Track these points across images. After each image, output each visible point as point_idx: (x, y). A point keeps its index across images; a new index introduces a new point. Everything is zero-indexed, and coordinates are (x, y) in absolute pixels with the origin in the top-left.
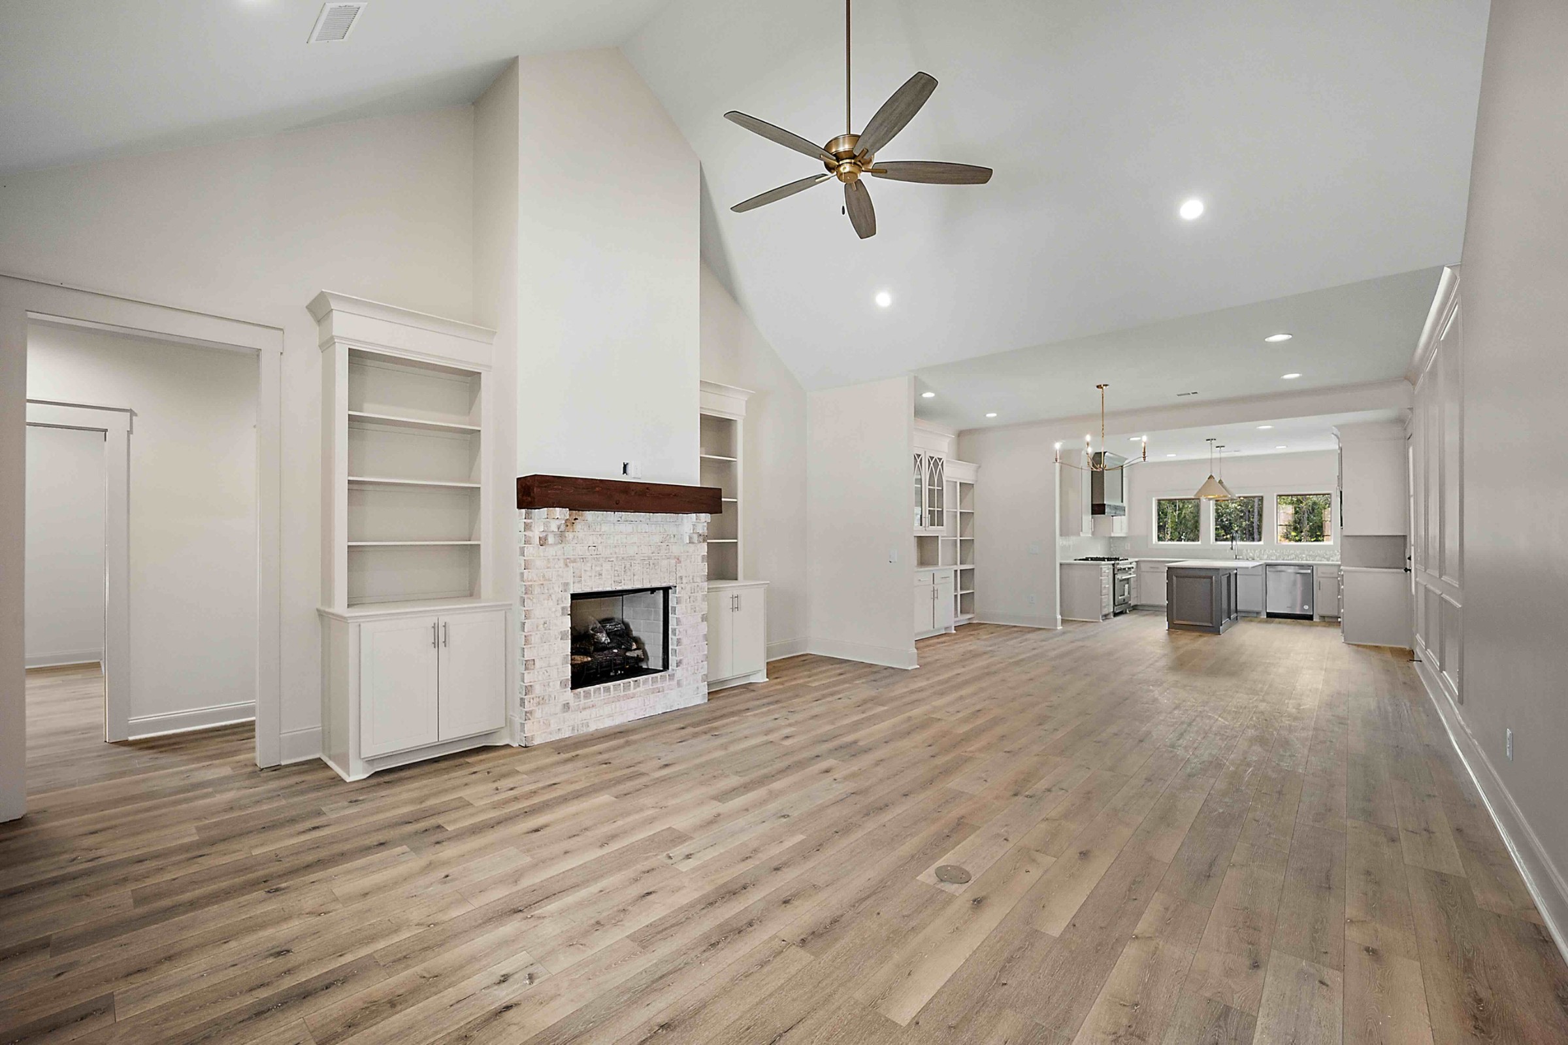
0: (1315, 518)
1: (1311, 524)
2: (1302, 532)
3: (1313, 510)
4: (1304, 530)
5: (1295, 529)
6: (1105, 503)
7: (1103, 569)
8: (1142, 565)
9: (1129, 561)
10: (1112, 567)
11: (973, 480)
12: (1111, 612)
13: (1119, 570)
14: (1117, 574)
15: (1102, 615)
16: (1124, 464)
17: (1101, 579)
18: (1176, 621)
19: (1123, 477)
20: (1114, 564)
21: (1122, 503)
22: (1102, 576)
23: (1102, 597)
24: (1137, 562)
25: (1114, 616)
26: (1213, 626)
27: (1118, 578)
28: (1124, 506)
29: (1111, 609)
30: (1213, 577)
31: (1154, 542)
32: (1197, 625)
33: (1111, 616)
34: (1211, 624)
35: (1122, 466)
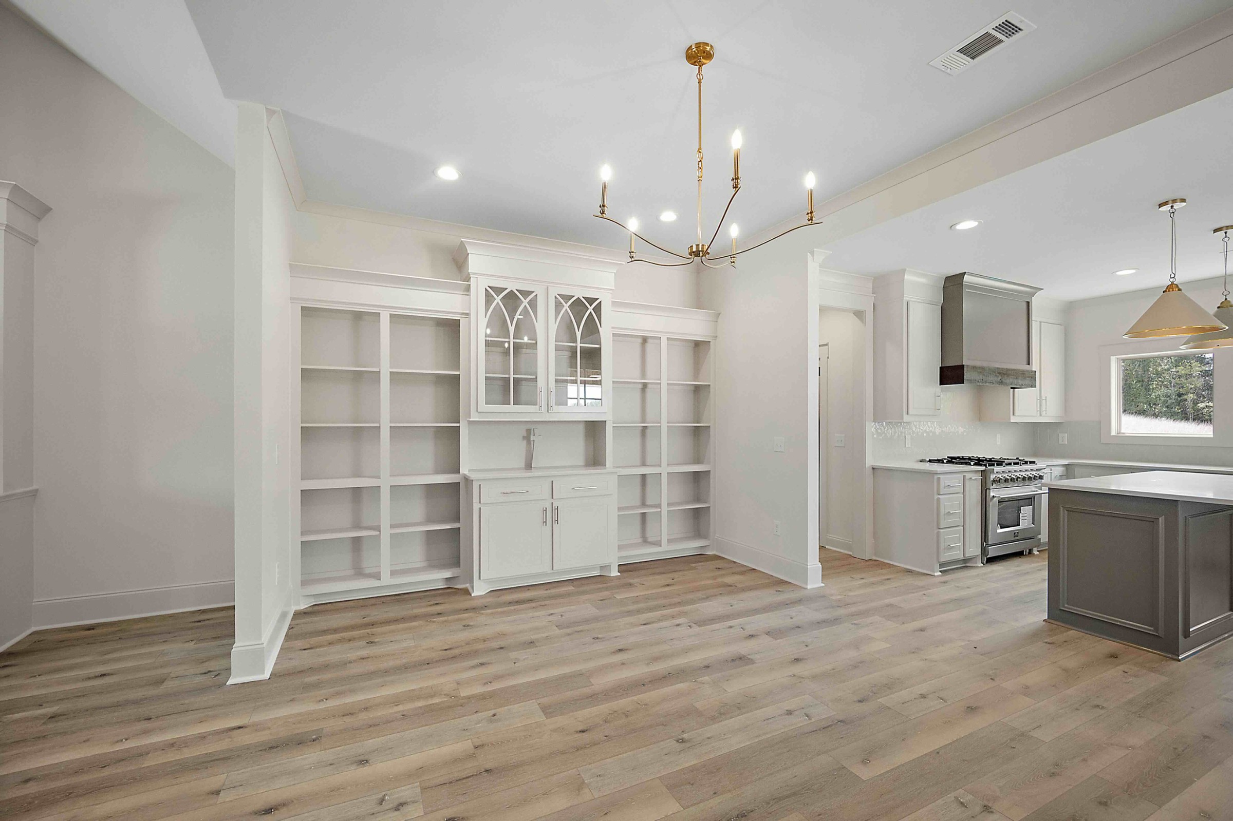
6: (964, 364)
7: (945, 480)
8: (1077, 471)
9: (1036, 466)
10: (979, 477)
11: (707, 336)
12: (977, 555)
13: (997, 481)
14: (990, 489)
15: (939, 562)
16: (1033, 298)
17: (938, 499)
18: (1066, 605)
19: (1032, 320)
20: (982, 471)
21: (1028, 366)
22: (941, 493)
23: (941, 531)
24: (1067, 466)
25: (987, 562)
26: (1157, 634)
27: (993, 496)
28: (1033, 370)
29: (974, 550)
30: (1160, 518)
31: (1113, 433)
32: (1118, 623)
33: (976, 563)
34: (1152, 629)
35: (1028, 303)
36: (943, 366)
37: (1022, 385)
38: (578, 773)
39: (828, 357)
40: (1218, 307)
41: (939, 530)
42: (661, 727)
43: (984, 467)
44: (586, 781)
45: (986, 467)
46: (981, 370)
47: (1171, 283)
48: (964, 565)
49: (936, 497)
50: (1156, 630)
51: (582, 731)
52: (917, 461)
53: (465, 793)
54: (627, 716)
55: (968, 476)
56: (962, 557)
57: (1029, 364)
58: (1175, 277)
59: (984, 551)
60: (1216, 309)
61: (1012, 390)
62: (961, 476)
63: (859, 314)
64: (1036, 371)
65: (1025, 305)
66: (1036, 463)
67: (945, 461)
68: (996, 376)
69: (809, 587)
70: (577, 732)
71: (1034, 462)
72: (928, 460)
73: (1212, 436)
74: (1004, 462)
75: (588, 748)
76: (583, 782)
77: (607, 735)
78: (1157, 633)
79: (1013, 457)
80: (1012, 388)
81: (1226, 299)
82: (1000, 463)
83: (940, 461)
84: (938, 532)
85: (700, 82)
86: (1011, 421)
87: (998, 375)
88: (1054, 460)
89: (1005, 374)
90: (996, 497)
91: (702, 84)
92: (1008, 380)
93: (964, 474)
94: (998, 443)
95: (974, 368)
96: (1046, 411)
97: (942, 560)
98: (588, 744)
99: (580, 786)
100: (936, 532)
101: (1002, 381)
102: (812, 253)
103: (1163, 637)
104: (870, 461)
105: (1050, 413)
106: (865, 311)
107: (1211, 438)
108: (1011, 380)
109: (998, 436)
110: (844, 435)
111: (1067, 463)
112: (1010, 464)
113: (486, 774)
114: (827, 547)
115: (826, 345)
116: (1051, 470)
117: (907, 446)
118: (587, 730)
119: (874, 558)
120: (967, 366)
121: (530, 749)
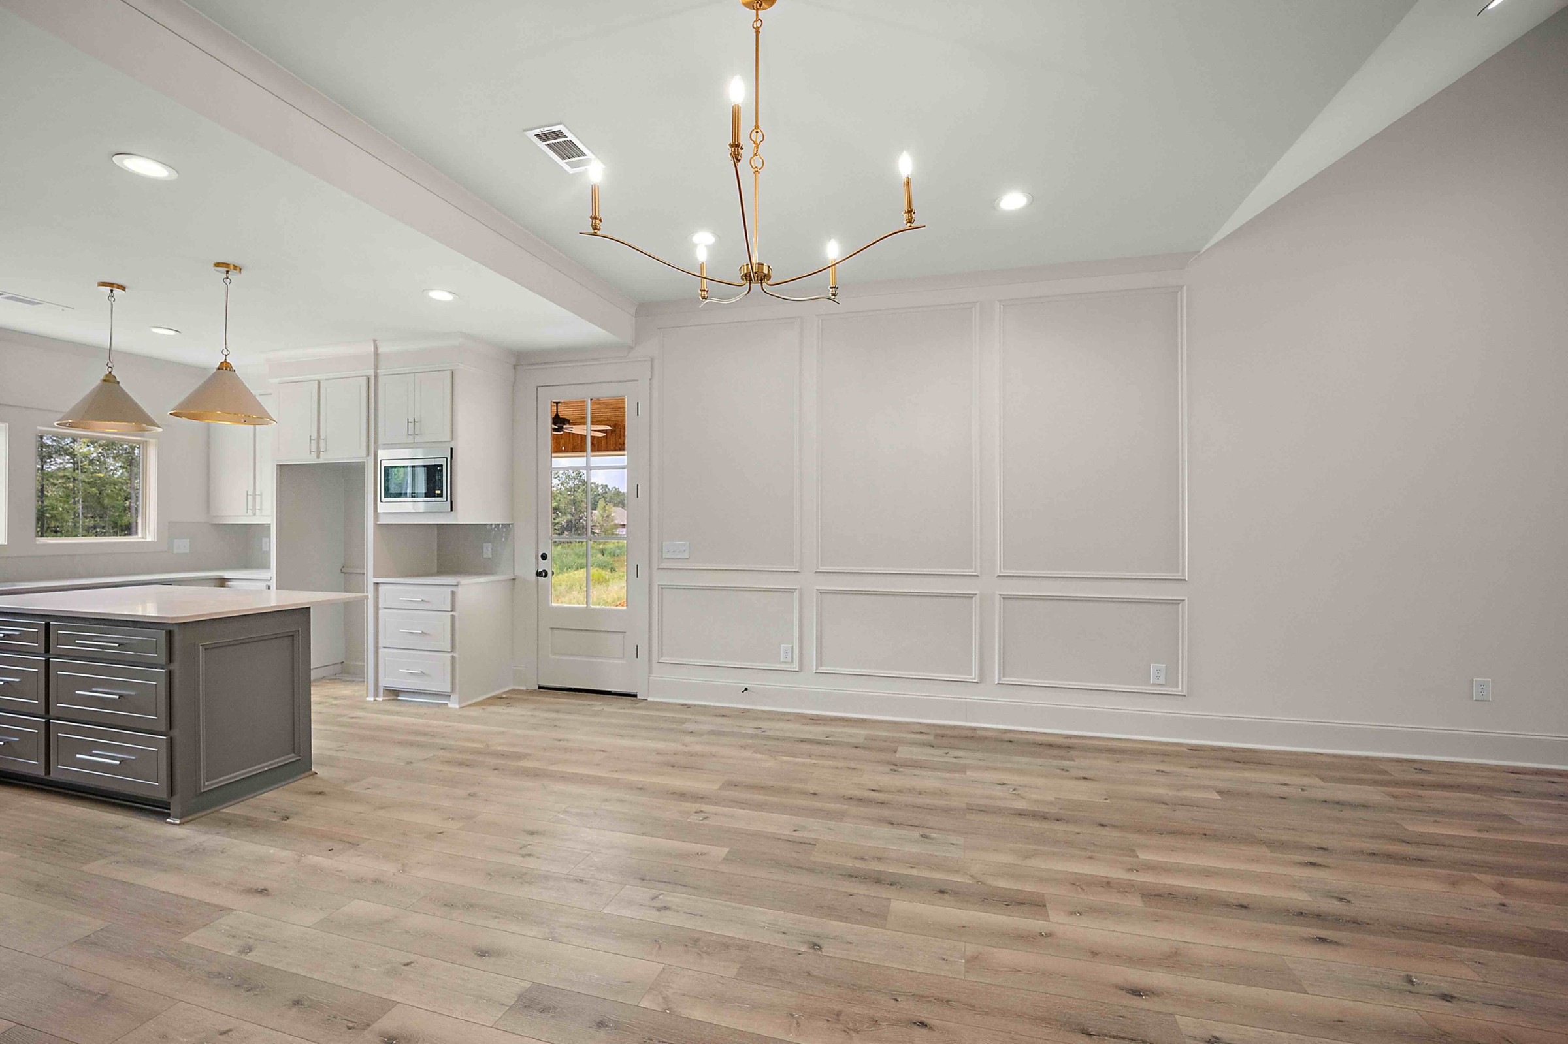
38: (966, 973)
42: (815, 974)
44: (963, 961)
50: (297, 755)
51: (923, 1025)
53: (1121, 1017)
54: (839, 1014)
70: (931, 1028)
75: (933, 997)
76: (967, 961)
77: (893, 1001)
81: (110, 372)
85: (757, 32)
91: (760, 35)
98: (930, 1001)
99: (973, 961)
113: (1090, 1030)
118: (915, 1023)
121: (1017, 1037)
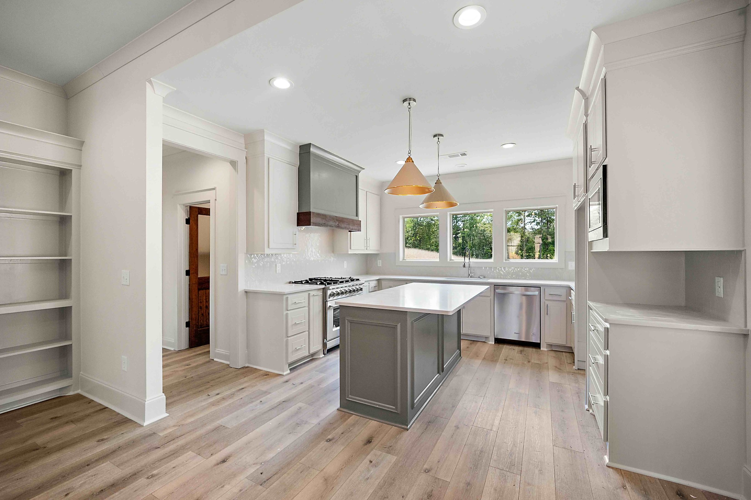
0: (528, 244)
1: (527, 247)
2: (523, 251)
3: (528, 241)
4: (524, 250)
5: (521, 249)
7: (292, 299)
8: (383, 283)
9: (360, 282)
10: (320, 293)
11: (72, 164)
12: (320, 350)
13: (333, 295)
14: (327, 301)
15: (288, 363)
16: (359, 174)
17: (287, 314)
18: (350, 396)
19: (359, 189)
20: (323, 288)
21: (356, 217)
22: (289, 309)
23: (289, 338)
24: (378, 280)
25: (327, 352)
26: (397, 412)
27: (330, 306)
28: (360, 220)
29: (317, 346)
30: (398, 325)
31: (401, 259)
32: (377, 406)
33: (319, 355)
34: (394, 407)
35: (357, 176)
36: (299, 212)
37: (353, 229)
39: (216, 200)
40: (436, 183)
41: (287, 338)
43: (324, 286)
45: (326, 286)
46: (324, 216)
47: (408, 157)
48: (311, 358)
49: (285, 313)
50: (396, 409)
52: (286, 283)
55: (312, 293)
56: (307, 354)
57: (357, 216)
58: (411, 153)
59: (325, 345)
60: (435, 184)
61: (349, 233)
62: (306, 294)
63: (233, 163)
64: (361, 221)
65: (355, 177)
66: (360, 280)
67: (303, 282)
68: (335, 221)
69: (145, 424)
71: (358, 280)
72: (294, 282)
73: (439, 261)
74: (338, 281)
78: (397, 410)
79: (347, 277)
80: (349, 231)
81: (438, 179)
82: (335, 282)
83: (301, 282)
84: (287, 339)
86: (349, 253)
87: (336, 221)
88: (372, 277)
89: (341, 221)
90: (331, 306)
92: (343, 225)
93: (309, 292)
94: (345, 267)
95: (318, 215)
96: (369, 246)
97: (291, 360)
100: (285, 340)
101: (339, 226)
102: (150, 82)
103: (400, 413)
104: (242, 286)
105: (372, 249)
106: (237, 161)
107: (438, 262)
108: (345, 225)
109: (345, 262)
110: (226, 265)
111: (378, 279)
112: (342, 282)
114: (215, 360)
115: (214, 189)
116: (369, 283)
117: (277, 272)
119: (246, 365)
120: (312, 212)
